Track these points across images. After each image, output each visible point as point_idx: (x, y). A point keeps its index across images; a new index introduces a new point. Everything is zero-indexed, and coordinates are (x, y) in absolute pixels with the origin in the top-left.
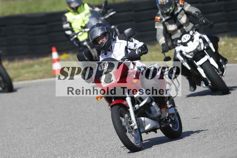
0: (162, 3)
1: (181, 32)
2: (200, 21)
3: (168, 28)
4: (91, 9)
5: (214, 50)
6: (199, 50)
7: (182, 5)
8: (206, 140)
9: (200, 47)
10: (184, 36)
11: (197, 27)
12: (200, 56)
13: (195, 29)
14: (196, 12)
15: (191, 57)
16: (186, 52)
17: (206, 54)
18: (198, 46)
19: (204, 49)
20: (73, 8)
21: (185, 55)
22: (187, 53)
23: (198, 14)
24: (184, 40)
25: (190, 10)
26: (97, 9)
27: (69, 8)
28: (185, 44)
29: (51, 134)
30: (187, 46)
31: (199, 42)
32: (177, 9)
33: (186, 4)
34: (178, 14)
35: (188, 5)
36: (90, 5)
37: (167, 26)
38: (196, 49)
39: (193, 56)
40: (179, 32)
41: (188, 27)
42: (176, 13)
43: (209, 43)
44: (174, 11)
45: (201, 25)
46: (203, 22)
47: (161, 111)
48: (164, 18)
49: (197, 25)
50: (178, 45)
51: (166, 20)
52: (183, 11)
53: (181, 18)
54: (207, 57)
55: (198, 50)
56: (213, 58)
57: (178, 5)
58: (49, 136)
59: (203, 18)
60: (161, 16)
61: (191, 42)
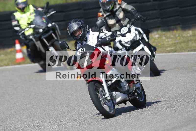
0: (103, 2)
1: (119, 25)
2: (136, 17)
3: (108, 22)
4: (35, 9)
5: (147, 40)
6: (136, 40)
7: (120, 3)
8: (143, 116)
9: (136, 37)
10: (123, 29)
11: (133, 21)
12: (136, 45)
13: (131, 23)
14: (131, 9)
15: (129, 46)
16: (124, 42)
17: (141, 44)
18: (134, 37)
19: (139, 39)
20: (20, 9)
21: (123, 44)
22: (126, 43)
23: (133, 11)
24: (123, 32)
25: (127, 8)
26: (40, 9)
27: (17, 9)
28: (124, 35)
29: (14, 111)
30: (125, 36)
31: (135, 33)
32: (116, 7)
33: (123, 3)
34: (116, 11)
35: (125, 3)
36: (34, 6)
37: (107, 20)
38: (133, 39)
39: (130, 44)
40: (117, 26)
41: (124, 22)
42: (115, 10)
43: (143, 34)
44: (113, 8)
45: (136, 20)
46: (138, 17)
47: (129, 86)
48: (105, 14)
49: (133, 20)
50: (118, 36)
51: (107, 16)
52: (120, 9)
53: (119, 14)
54: (141, 46)
55: (134, 40)
56: (147, 46)
57: (117, 3)
58: (13, 113)
59: (138, 14)
60: (103, 13)
61: (128, 33)
